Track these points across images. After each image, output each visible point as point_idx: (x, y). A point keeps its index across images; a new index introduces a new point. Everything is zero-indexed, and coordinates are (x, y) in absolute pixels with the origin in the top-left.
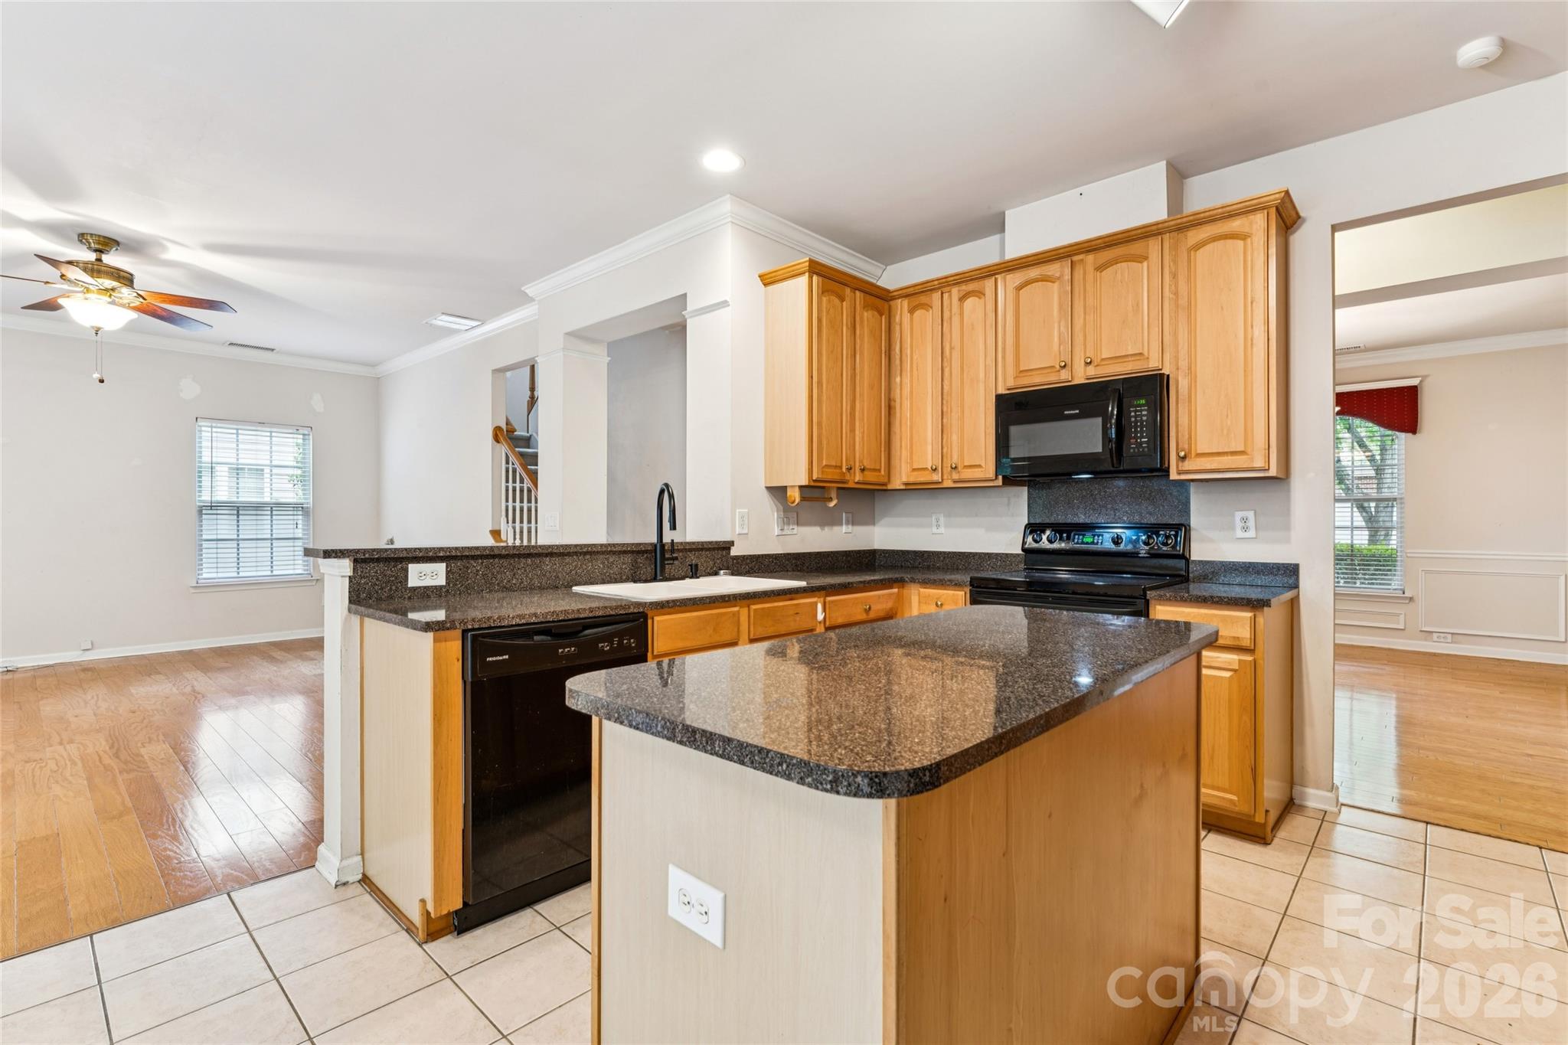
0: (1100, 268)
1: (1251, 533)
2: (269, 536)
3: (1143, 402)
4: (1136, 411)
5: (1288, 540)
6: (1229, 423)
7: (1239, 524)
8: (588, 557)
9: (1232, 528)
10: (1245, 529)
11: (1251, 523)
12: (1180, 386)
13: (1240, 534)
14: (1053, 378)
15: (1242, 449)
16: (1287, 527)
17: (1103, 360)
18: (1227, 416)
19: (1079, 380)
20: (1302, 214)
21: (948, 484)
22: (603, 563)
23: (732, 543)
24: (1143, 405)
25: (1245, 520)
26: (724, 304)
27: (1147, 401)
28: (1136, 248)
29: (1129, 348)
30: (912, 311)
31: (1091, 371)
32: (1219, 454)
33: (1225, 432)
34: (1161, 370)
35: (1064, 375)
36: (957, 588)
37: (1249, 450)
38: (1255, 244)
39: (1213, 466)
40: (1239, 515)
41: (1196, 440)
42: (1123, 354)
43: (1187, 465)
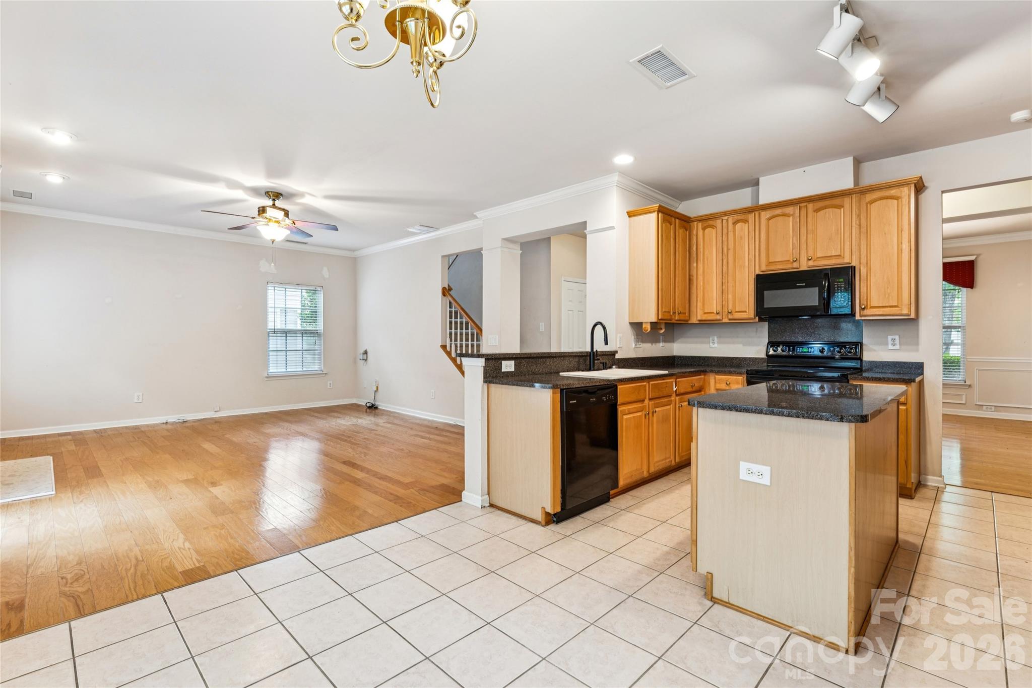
0: (817, 211)
1: (897, 347)
2: (301, 349)
3: (842, 280)
4: (838, 285)
5: (917, 350)
6: (889, 291)
7: (890, 342)
8: (562, 358)
9: (887, 344)
10: (894, 345)
11: (897, 342)
12: (861, 271)
13: (890, 347)
14: (789, 266)
15: (896, 305)
16: (917, 344)
17: (818, 258)
18: (888, 288)
19: (804, 267)
20: (925, 185)
21: (725, 320)
22: (568, 361)
23: (616, 352)
24: (842, 282)
25: (893, 340)
26: (612, 228)
27: (844, 280)
28: (837, 201)
29: (833, 252)
30: (704, 229)
31: (811, 263)
32: (883, 307)
33: (887, 296)
34: (851, 264)
35: (795, 265)
36: (738, 375)
37: (900, 306)
38: (904, 202)
39: (881, 313)
40: (890, 338)
41: (870, 299)
42: (830, 255)
43: (866, 312)
